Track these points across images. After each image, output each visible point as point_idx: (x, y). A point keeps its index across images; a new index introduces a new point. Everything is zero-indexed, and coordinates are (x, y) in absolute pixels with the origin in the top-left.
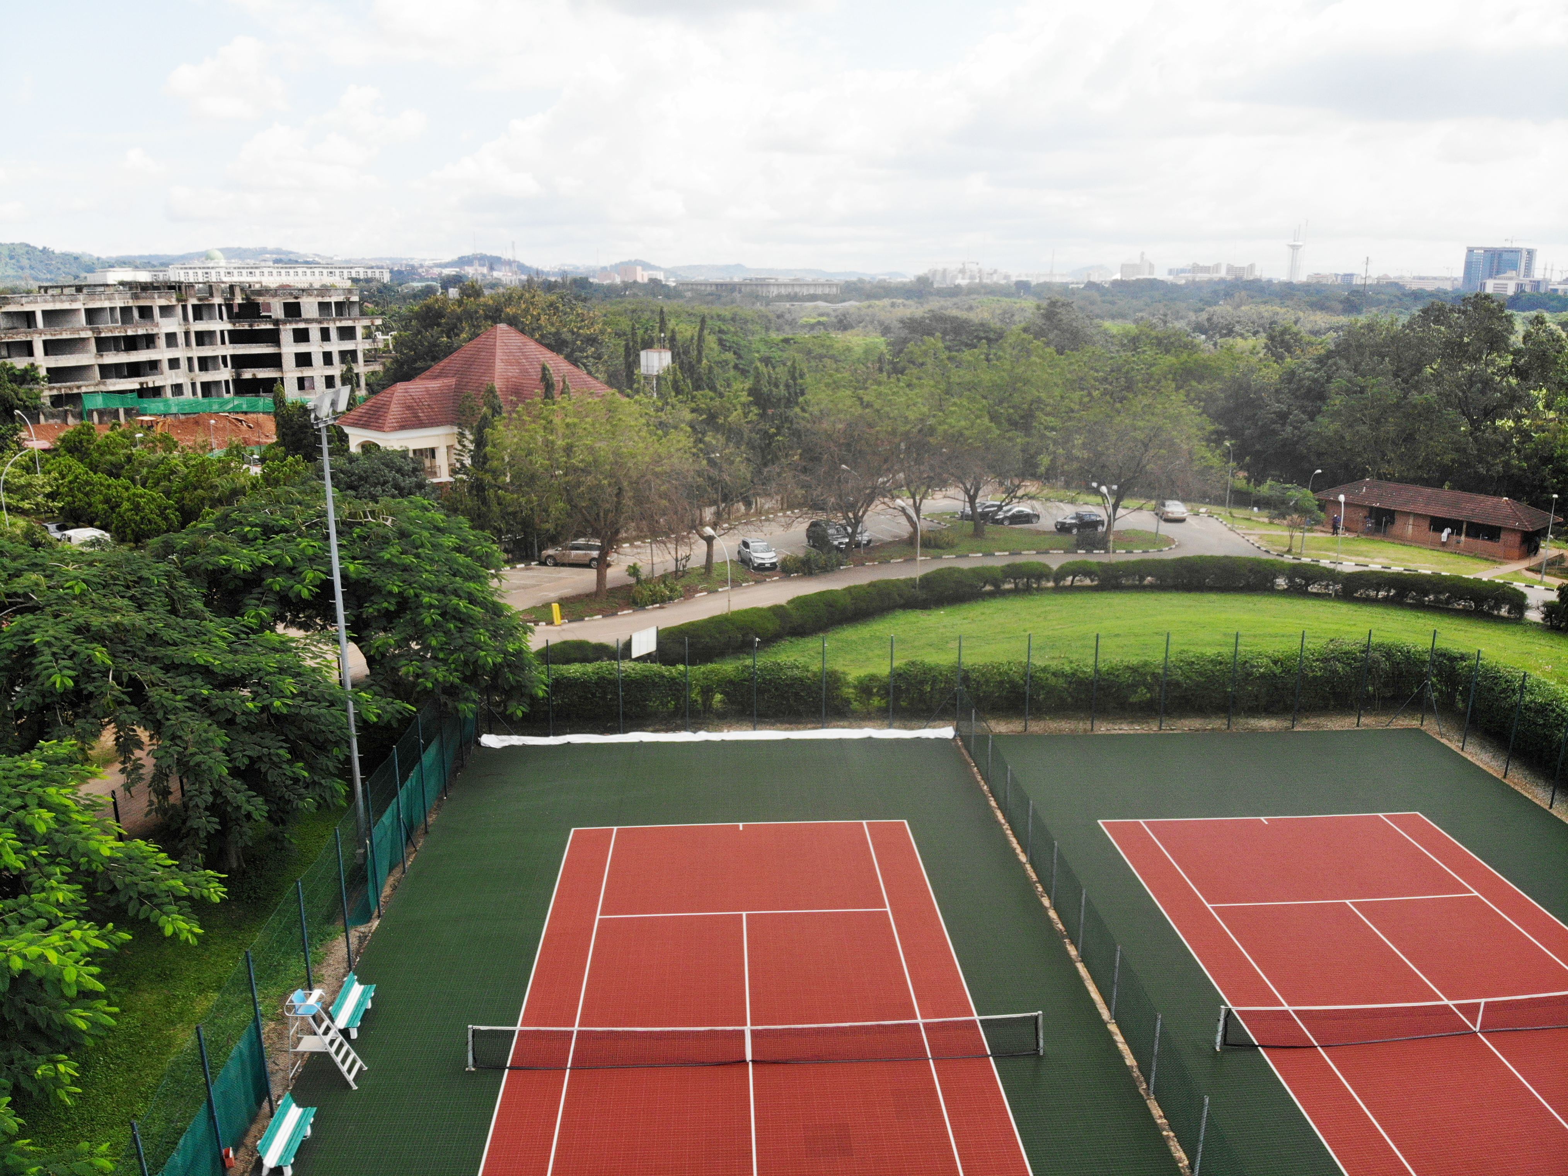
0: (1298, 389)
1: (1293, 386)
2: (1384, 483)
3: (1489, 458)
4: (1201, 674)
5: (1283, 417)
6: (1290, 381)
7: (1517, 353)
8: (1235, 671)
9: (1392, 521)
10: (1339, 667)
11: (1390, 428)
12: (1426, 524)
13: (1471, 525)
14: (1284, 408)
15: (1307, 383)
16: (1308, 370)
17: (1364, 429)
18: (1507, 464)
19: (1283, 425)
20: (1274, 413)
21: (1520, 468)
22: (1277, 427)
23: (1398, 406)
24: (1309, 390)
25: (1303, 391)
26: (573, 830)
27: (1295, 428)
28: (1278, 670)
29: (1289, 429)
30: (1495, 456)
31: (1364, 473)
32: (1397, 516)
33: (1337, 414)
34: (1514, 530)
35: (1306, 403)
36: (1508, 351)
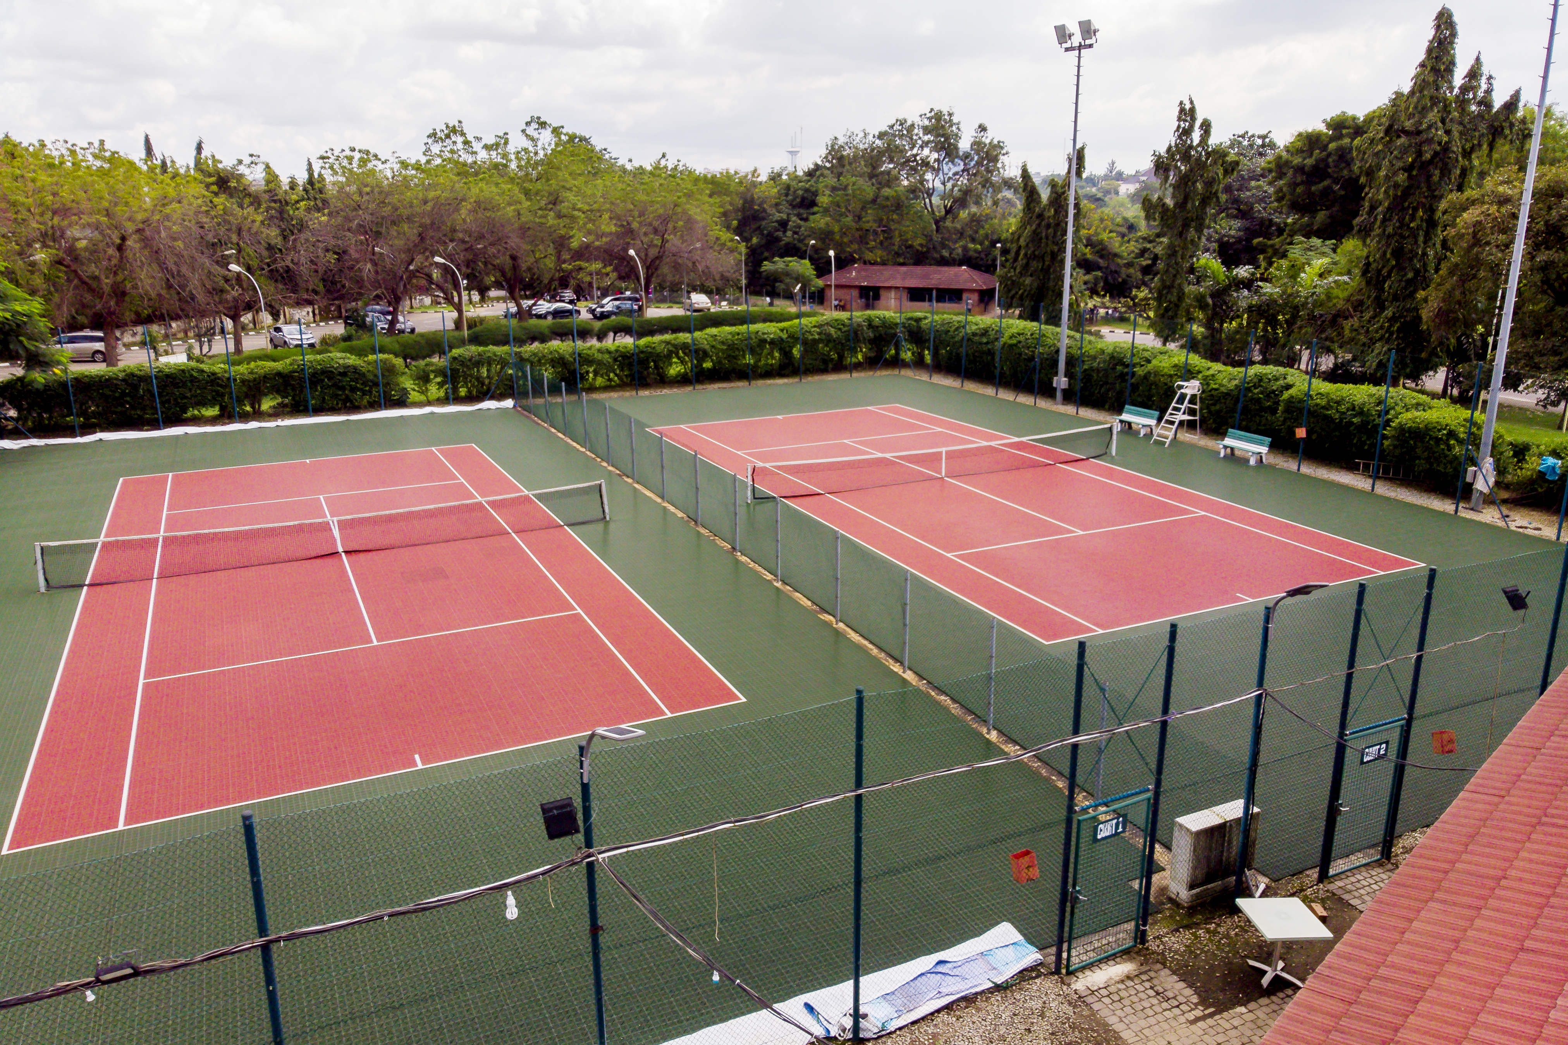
0: (794, 199)
1: (790, 198)
2: (868, 267)
3: (951, 244)
4: (723, 343)
5: (783, 224)
6: (787, 195)
7: (966, 157)
8: (750, 338)
9: (877, 297)
10: (832, 331)
11: (870, 219)
12: (905, 295)
13: (939, 290)
14: (785, 217)
15: (800, 192)
16: (800, 182)
17: (849, 220)
18: (965, 248)
19: (785, 232)
20: (777, 221)
21: (976, 251)
22: (780, 234)
23: (874, 201)
24: (803, 199)
25: (798, 200)
26: (121, 479)
27: (795, 233)
28: (784, 336)
29: (789, 233)
30: (956, 242)
31: (853, 261)
32: (883, 293)
33: (826, 211)
34: (972, 291)
35: (802, 211)
36: (958, 157)
